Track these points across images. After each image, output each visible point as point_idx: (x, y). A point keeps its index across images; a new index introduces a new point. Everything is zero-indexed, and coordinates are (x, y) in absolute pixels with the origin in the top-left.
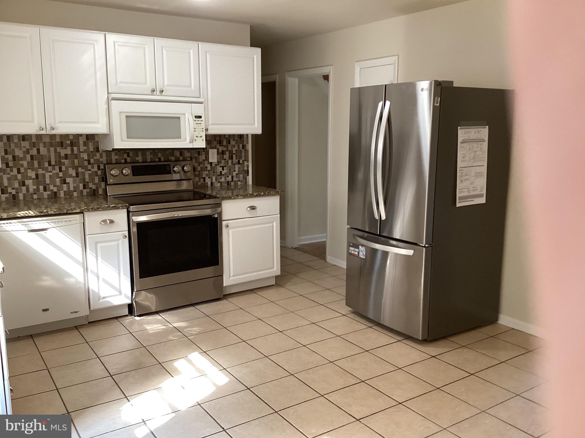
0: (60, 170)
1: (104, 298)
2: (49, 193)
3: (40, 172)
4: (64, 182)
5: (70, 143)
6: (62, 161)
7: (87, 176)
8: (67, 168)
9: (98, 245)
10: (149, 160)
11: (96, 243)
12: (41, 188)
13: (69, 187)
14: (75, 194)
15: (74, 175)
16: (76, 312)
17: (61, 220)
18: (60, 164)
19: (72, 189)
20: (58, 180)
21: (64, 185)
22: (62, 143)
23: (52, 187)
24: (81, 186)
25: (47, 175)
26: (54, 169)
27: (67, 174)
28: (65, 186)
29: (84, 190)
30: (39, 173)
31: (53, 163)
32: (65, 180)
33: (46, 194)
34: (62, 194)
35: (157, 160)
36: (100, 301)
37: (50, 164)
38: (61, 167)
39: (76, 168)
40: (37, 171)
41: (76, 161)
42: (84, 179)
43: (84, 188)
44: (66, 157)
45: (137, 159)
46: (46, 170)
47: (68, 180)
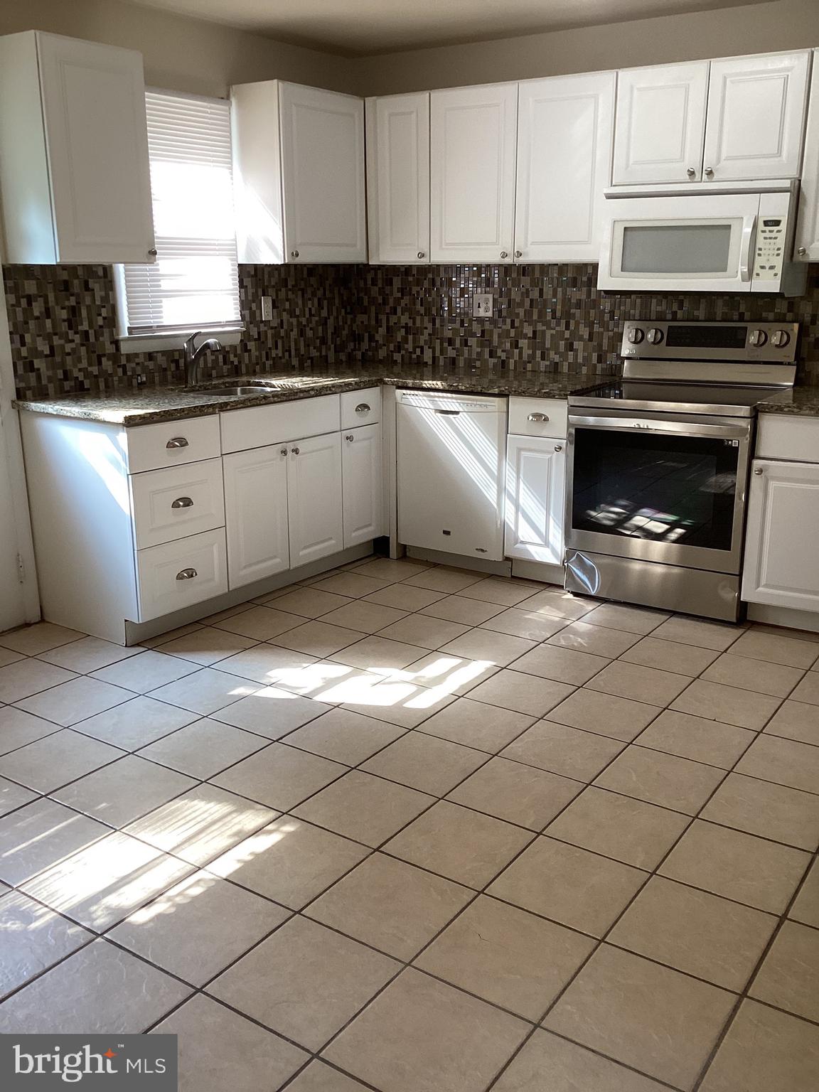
0: (567, 327)
1: (522, 542)
2: (548, 363)
3: (540, 327)
4: (570, 347)
5: (586, 280)
6: (573, 311)
7: (605, 341)
8: (577, 324)
9: (523, 453)
10: (719, 317)
11: (520, 450)
12: (538, 353)
13: (576, 357)
14: (584, 370)
15: (586, 336)
16: (482, 550)
17: (475, 403)
18: (568, 316)
19: (580, 360)
20: (562, 343)
21: (569, 353)
22: (575, 279)
23: (552, 353)
24: (595, 356)
25: (549, 333)
26: (558, 324)
27: (576, 335)
28: (571, 355)
29: (598, 365)
30: (538, 329)
31: (558, 314)
32: (572, 344)
33: (543, 365)
34: (565, 369)
35: (736, 317)
36: (518, 545)
37: (554, 316)
38: (569, 322)
39: (590, 325)
40: (536, 325)
41: (592, 312)
42: (600, 345)
43: (599, 361)
44: (578, 304)
45: (696, 313)
46: (547, 324)
47: (577, 345)
